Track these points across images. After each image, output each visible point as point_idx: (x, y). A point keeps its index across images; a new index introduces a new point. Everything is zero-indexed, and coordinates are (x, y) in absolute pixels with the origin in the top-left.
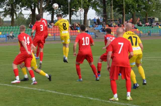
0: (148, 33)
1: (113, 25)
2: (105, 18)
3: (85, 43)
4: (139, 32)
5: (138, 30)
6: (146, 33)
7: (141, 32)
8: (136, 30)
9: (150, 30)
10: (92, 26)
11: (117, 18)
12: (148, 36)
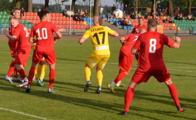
0: (190, 30)
1: (137, 16)
2: (126, 6)
3: (41, 36)
4: (176, 29)
5: (174, 25)
6: (186, 30)
7: (179, 28)
8: (171, 26)
9: (193, 26)
10: (106, 16)
11: (145, 6)
12: (189, 35)
